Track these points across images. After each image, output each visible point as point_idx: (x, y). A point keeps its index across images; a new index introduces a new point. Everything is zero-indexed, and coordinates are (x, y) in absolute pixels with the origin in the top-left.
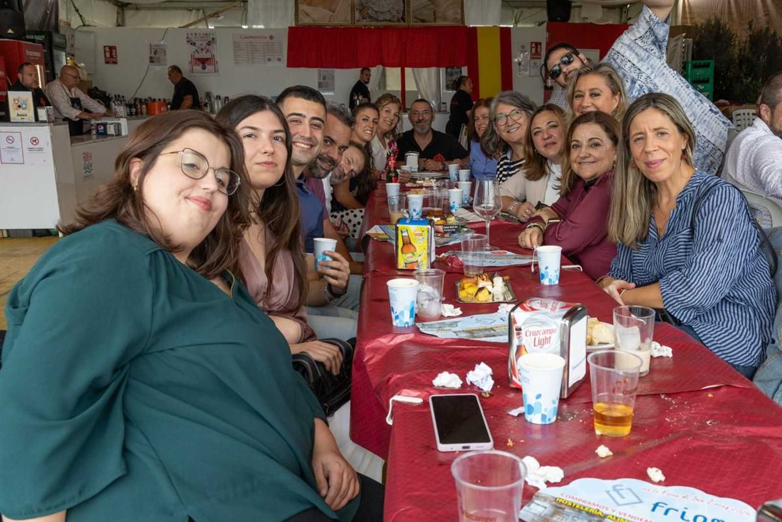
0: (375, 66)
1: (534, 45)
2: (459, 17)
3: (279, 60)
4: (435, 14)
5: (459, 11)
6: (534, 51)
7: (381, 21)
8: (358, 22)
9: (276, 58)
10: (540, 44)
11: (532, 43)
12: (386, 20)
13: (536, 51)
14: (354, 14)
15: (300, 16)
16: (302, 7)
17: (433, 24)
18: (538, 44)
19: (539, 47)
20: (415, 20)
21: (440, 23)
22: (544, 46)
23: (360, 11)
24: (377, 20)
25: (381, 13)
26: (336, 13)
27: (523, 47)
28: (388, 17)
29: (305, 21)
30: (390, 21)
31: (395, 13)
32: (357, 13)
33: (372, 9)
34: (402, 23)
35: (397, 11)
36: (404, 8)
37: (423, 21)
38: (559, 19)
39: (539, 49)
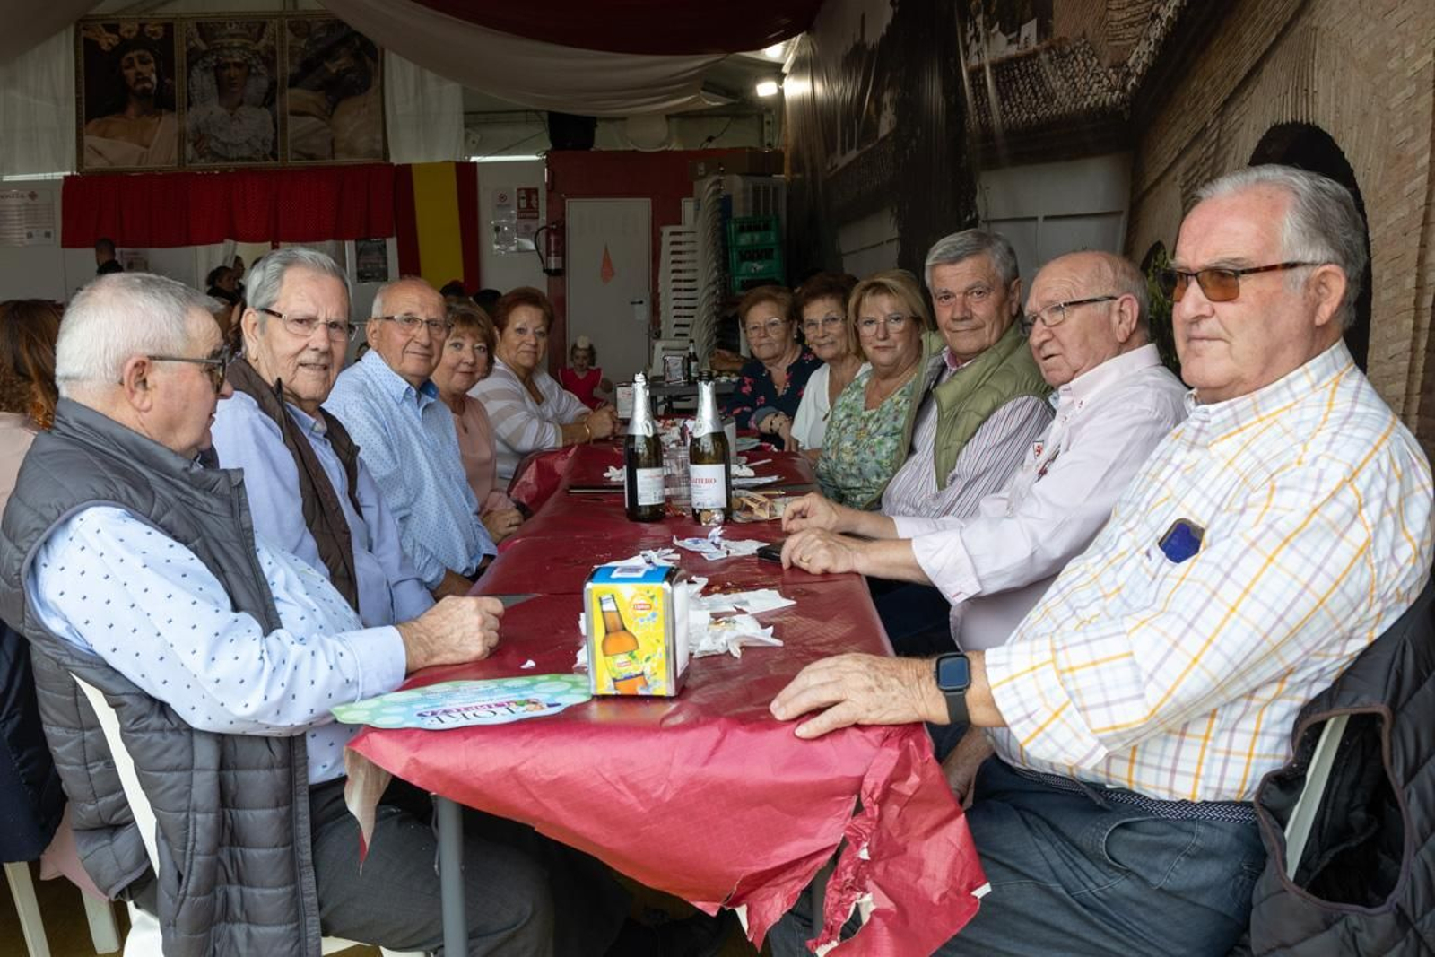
0: (222, 241)
1: (523, 194)
2: (379, 147)
3: (48, 235)
4: (332, 144)
5: (379, 137)
6: (523, 204)
7: (233, 160)
8: (191, 162)
9: (43, 232)
10: (536, 191)
11: (519, 190)
12: (242, 158)
13: (529, 205)
14: (184, 149)
15: (86, 155)
16: (88, 140)
17: (330, 162)
18: (530, 193)
19: (534, 196)
20: (295, 156)
21: (342, 160)
22: (543, 194)
23: (195, 145)
24: (227, 159)
25: (232, 145)
26: (151, 149)
27: (503, 197)
28: (246, 152)
29: (96, 164)
30: (250, 159)
31: (258, 145)
32: (189, 148)
33: (217, 139)
34: (272, 163)
35: (263, 141)
36: (276, 134)
37: (311, 157)
38: (569, 144)
39: (533, 202)
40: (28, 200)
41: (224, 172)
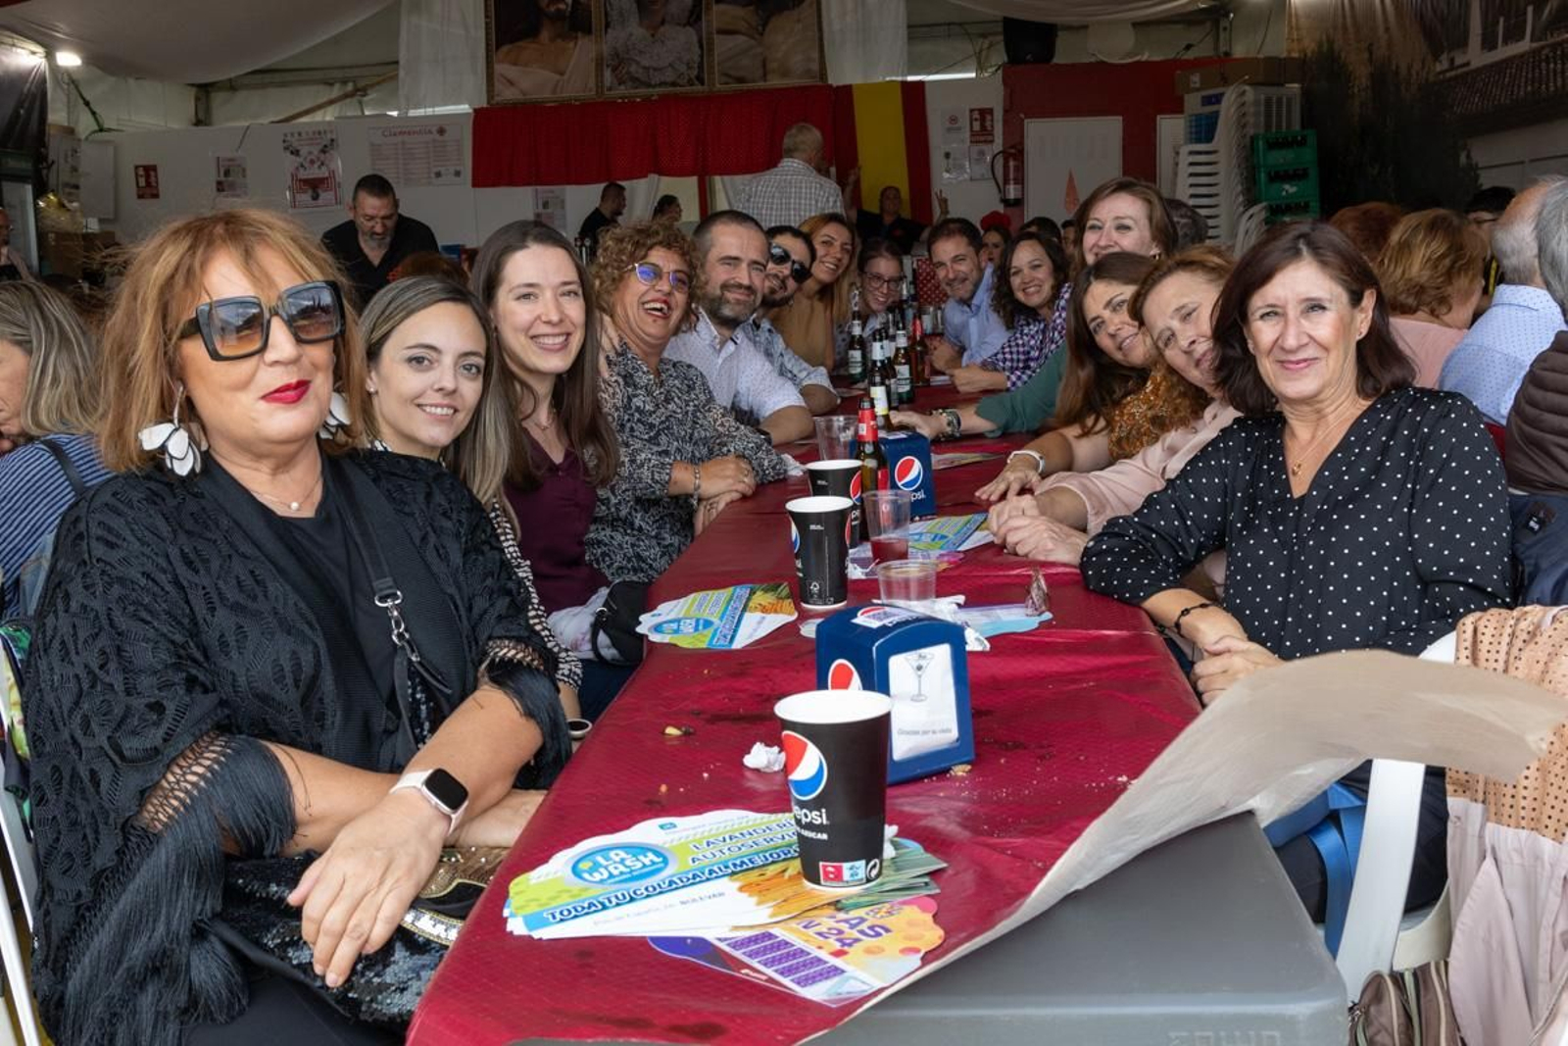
0: (645, 176)
1: (976, 115)
2: (815, 67)
3: (458, 174)
4: (764, 66)
5: (816, 55)
6: (977, 126)
7: (654, 86)
8: (610, 89)
9: (452, 170)
10: (990, 111)
11: (972, 111)
12: (662, 84)
13: (983, 127)
14: (602, 76)
15: (498, 86)
16: (499, 68)
17: (761, 84)
18: (984, 113)
19: (989, 117)
20: (724, 79)
21: (775, 82)
22: (999, 115)
23: (614, 70)
24: (649, 85)
25: (655, 69)
26: (566, 77)
27: (953, 120)
28: (669, 76)
29: (508, 94)
30: (674, 84)
31: (683, 68)
32: (608, 74)
33: (638, 63)
34: (698, 88)
35: (688, 64)
36: (702, 56)
37: (741, 80)
38: (1029, 57)
39: (988, 124)
40: (437, 137)
41: (647, 99)
